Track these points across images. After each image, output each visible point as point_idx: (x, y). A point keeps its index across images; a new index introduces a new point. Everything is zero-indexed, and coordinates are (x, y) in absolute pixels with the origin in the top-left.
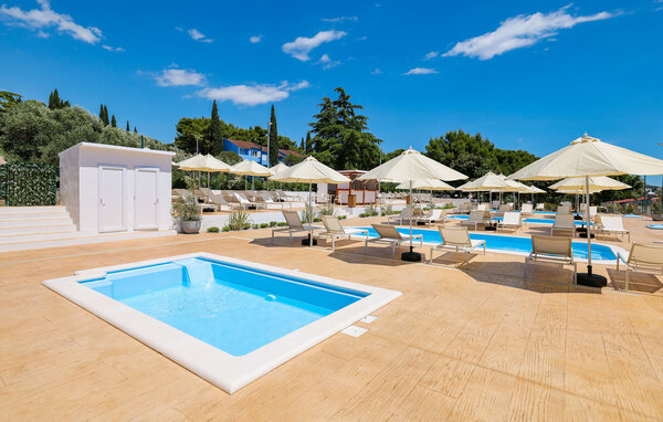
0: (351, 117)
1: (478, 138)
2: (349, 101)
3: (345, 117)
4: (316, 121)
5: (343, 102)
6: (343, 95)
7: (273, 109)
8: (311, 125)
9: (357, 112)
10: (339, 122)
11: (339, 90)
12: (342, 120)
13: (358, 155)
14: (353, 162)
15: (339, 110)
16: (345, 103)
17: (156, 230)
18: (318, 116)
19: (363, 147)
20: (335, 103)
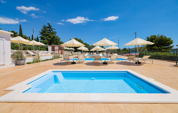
0: (52, 32)
1: (80, 40)
2: (51, 27)
3: (50, 31)
4: (41, 31)
5: (50, 27)
6: (49, 25)
7: (20, 26)
8: (40, 32)
9: (54, 31)
10: (48, 33)
11: (48, 24)
12: (49, 32)
13: (55, 42)
14: (54, 43)
15: (48, 29)
16: (50, 28)
17: (4, 65)
18: (42, 30)
19: (56, 40)
20: (47, 27)
